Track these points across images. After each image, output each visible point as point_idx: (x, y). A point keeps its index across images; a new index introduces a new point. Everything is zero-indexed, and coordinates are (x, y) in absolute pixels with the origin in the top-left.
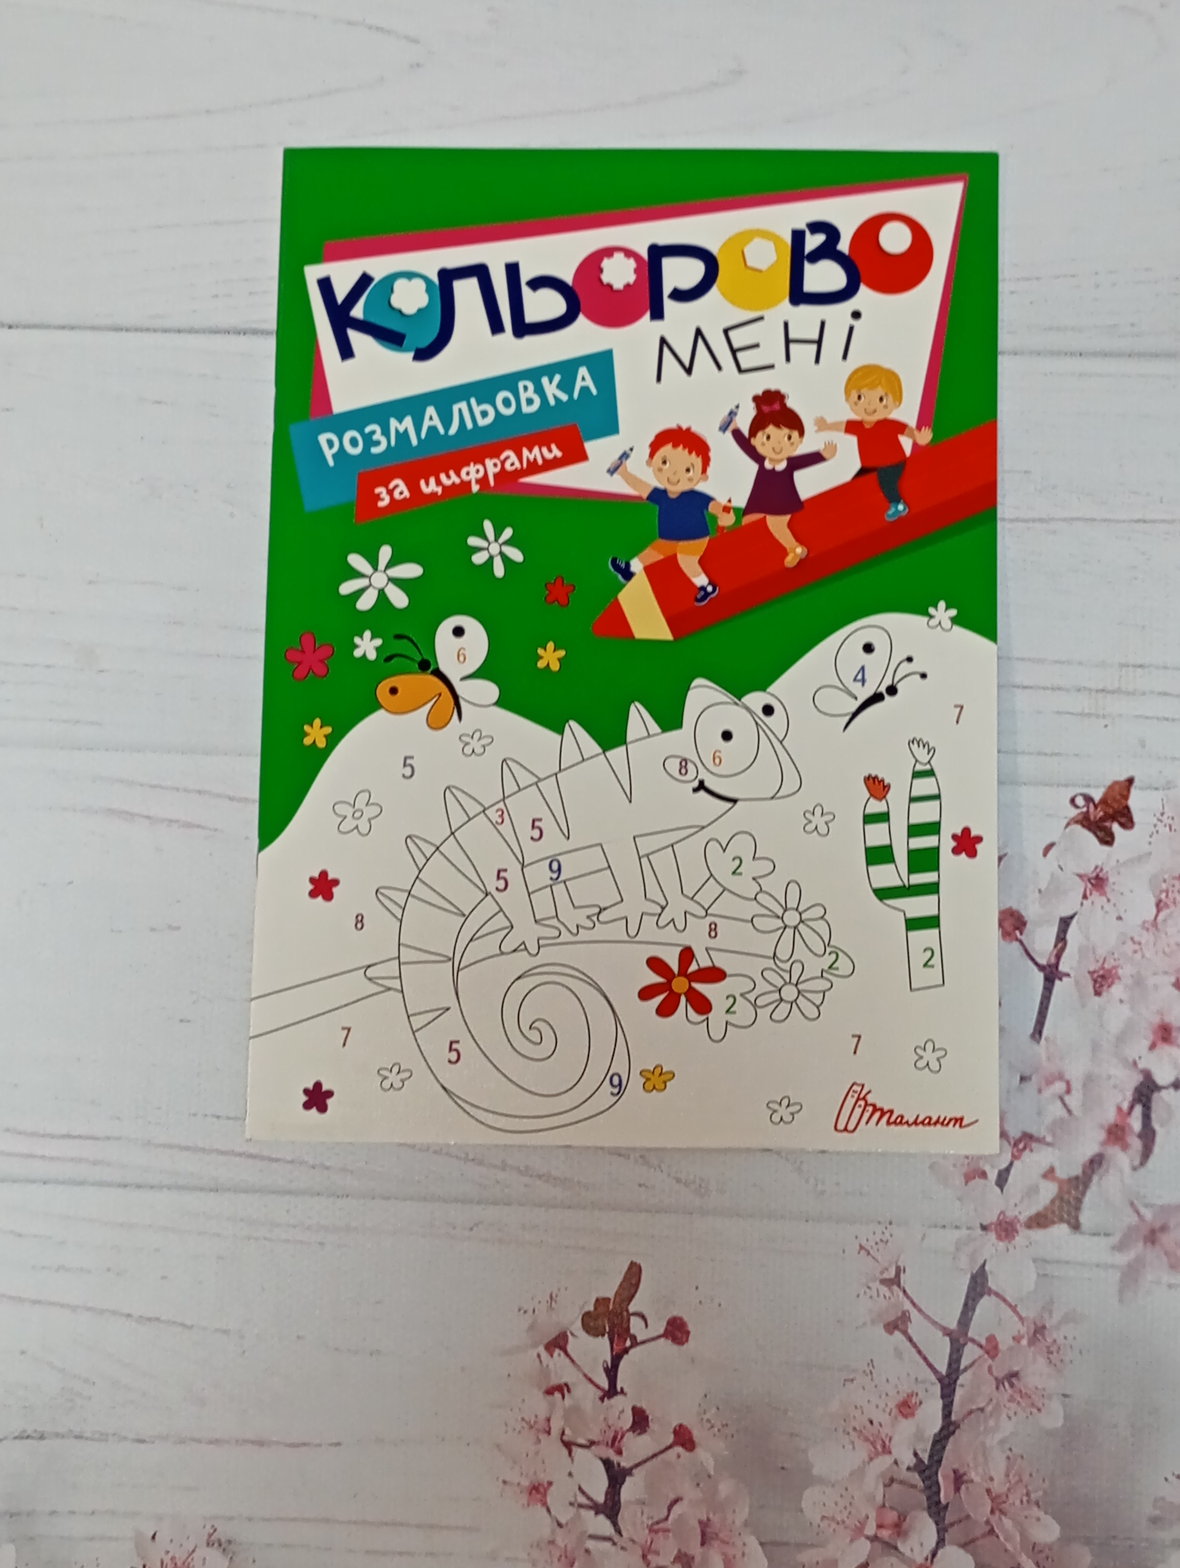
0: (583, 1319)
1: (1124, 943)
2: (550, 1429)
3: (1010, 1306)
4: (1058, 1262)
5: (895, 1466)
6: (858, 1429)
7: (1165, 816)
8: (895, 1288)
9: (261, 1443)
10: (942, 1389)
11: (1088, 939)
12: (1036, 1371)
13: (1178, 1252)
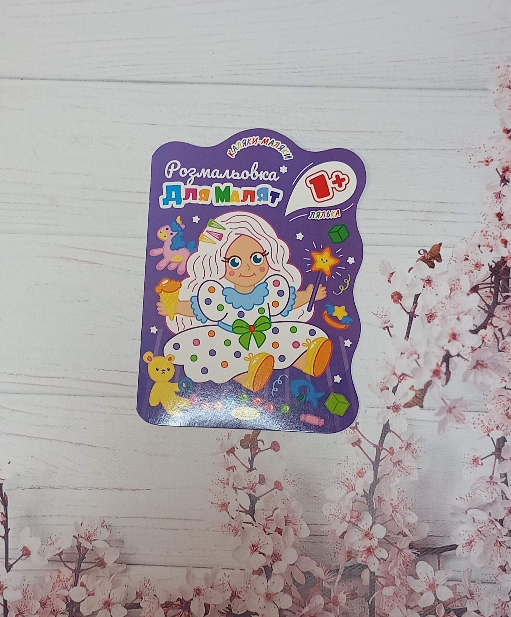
0: (240, 443)
1: (438, 304)
2: (228, 483)
3: (398, 436)
4: (415, 420)
5: (357, 496)
6: (343, 482)
7: (453, 257)
8: (355, 430)
10: (373, 467)
11: (425, 302)
12: (408, 460)
13: (460, 416)
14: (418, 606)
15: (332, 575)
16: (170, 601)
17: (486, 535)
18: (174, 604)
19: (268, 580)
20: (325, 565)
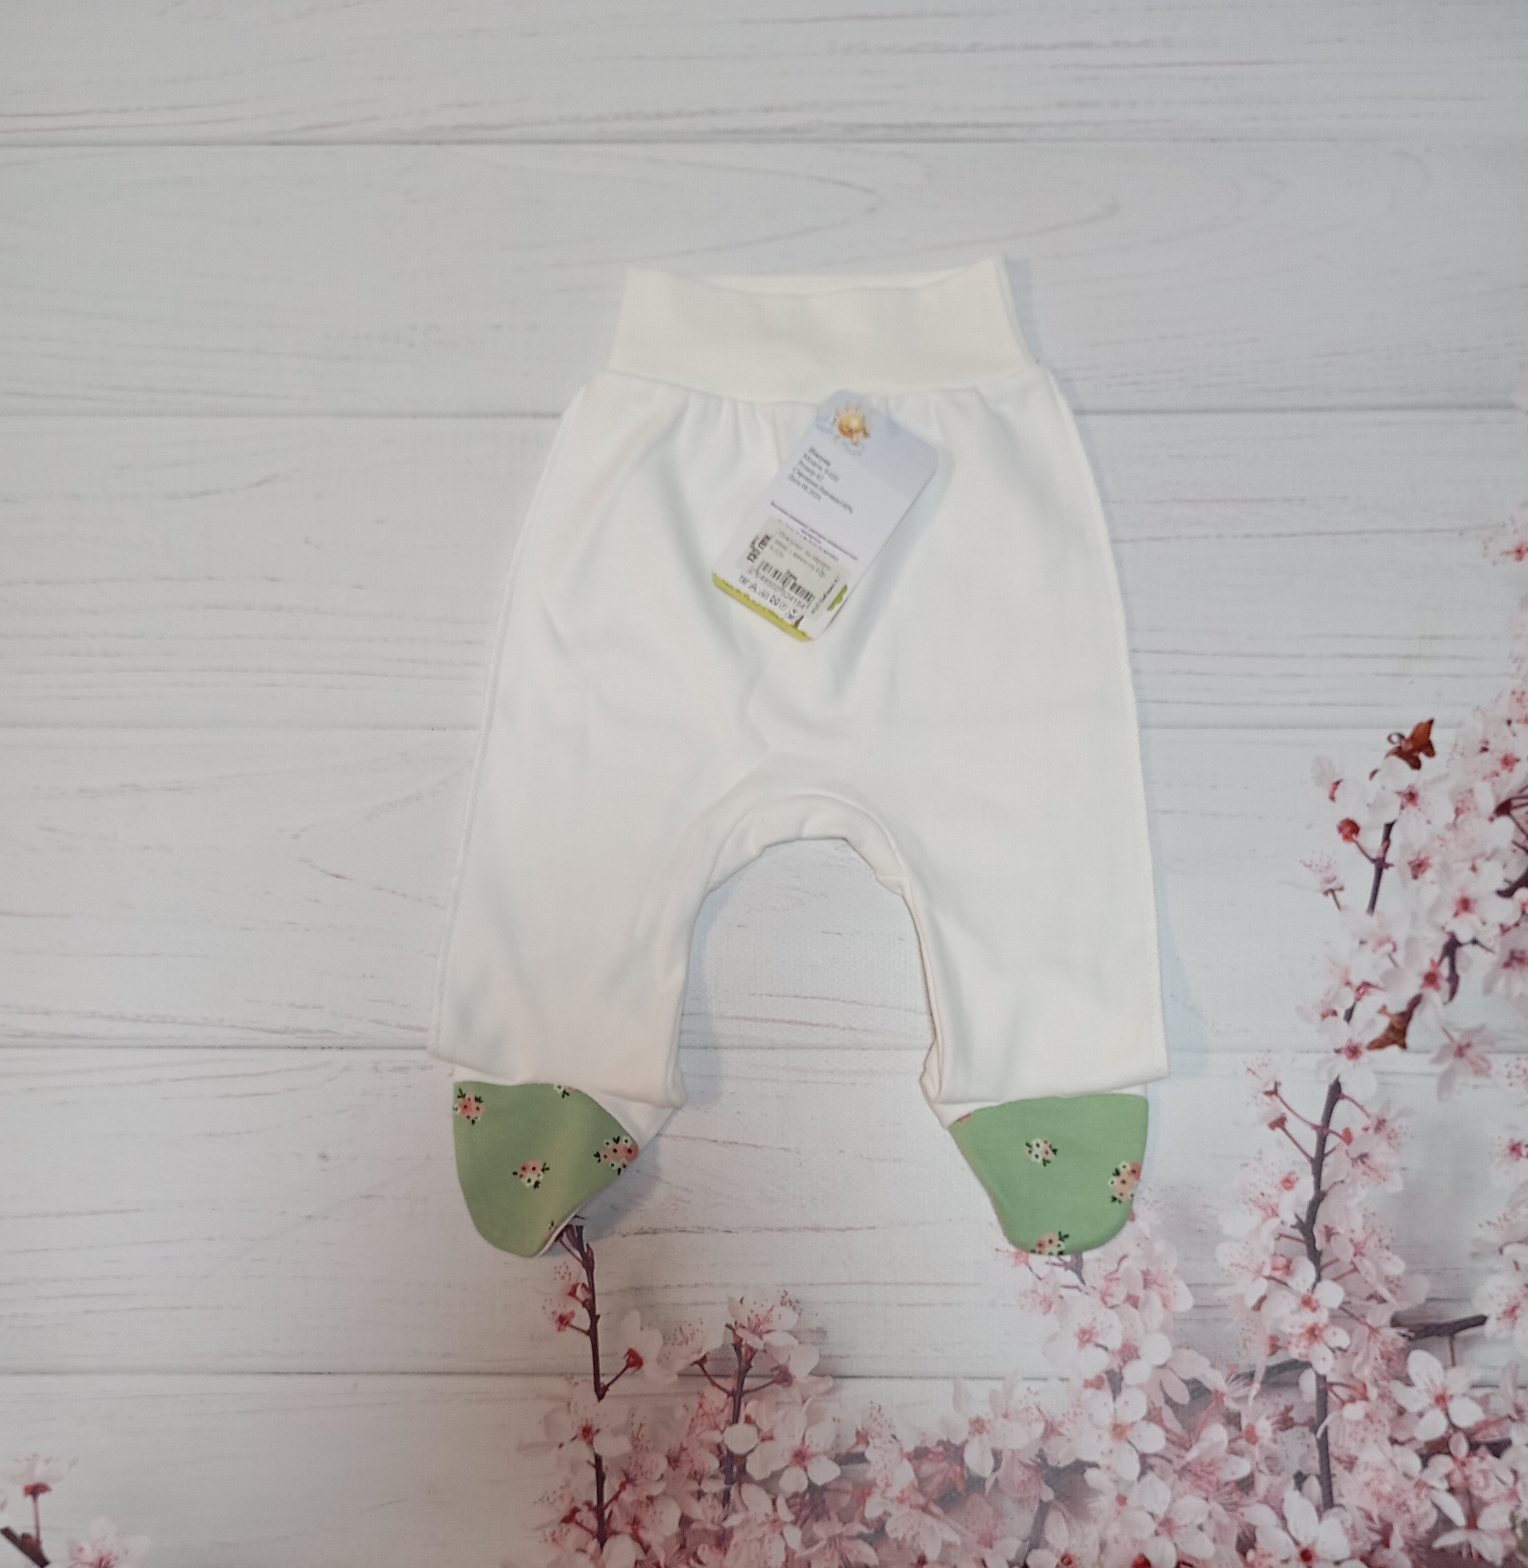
1: (1433, 840)
3: (1359, 1107)
4: (1392, 1073)
5: (1281, 1226)
6: (1255, 1200)
7: (1458, 747)
8: (1274, 1097)
9: (817, 1229)
10: (1314, 1168)
11: (1406, 838)
12: (1380, 1152)
13: (1480, 1062)
14: (1414, 1438)
15: (1241, 1383)
16: (923, 1446)
18: (932, 1452)
19: (1114, 1398)
20: (1229, 1366)
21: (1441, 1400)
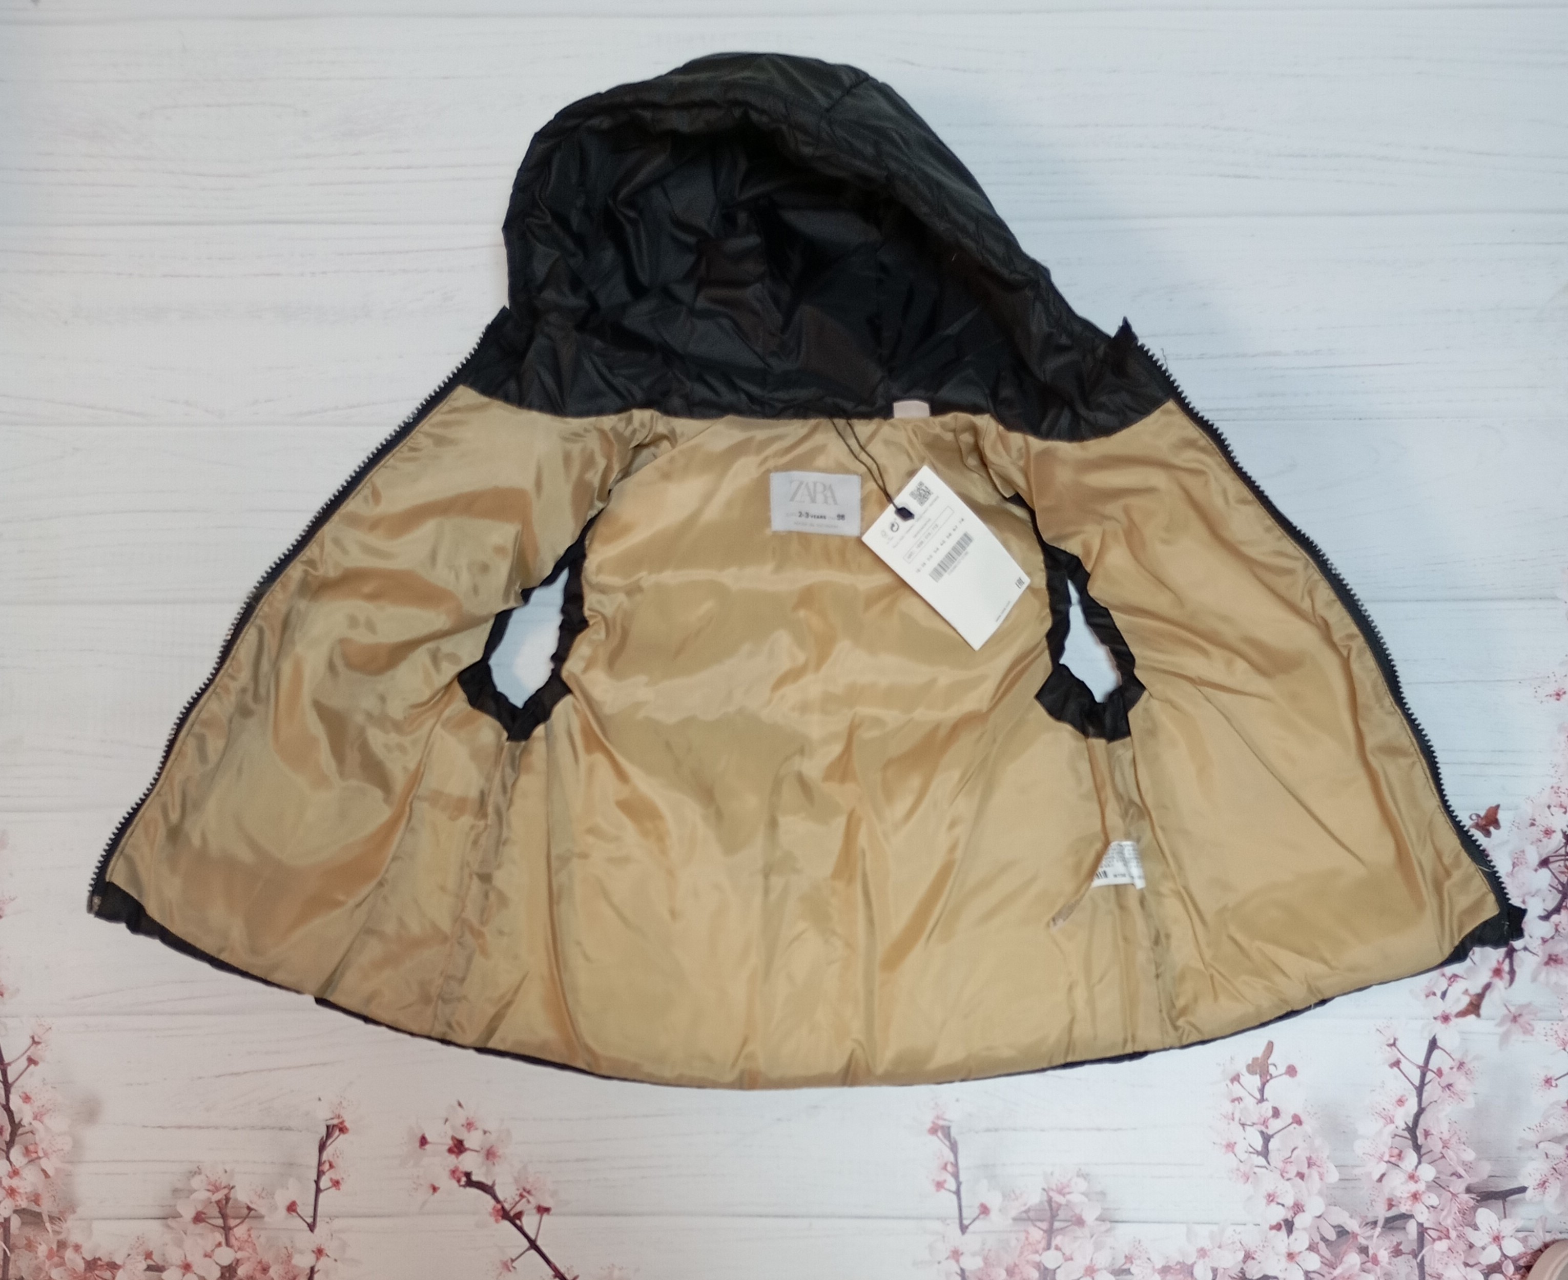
0: (1247, 1068)
2: (1234, 1118)
3: (1448, 1054)
4: (1470, 1032)
5: (1397, 1129)
6: (1378, 1112)
7: (1515, 823)
8: (1393, 1048)
9: (1099, 1129)
10: (1417, 1093)
12: (1460, 1082)
13: (1528, 1026)
14: (1479, 1263)
15: (1369, 1228)
16: (1167, 1265)
17: (1563, 1174)
18: (1173, 1269)
19: (1288, 1236)
20: (1360, 1217)
21: (1497, 1239)
